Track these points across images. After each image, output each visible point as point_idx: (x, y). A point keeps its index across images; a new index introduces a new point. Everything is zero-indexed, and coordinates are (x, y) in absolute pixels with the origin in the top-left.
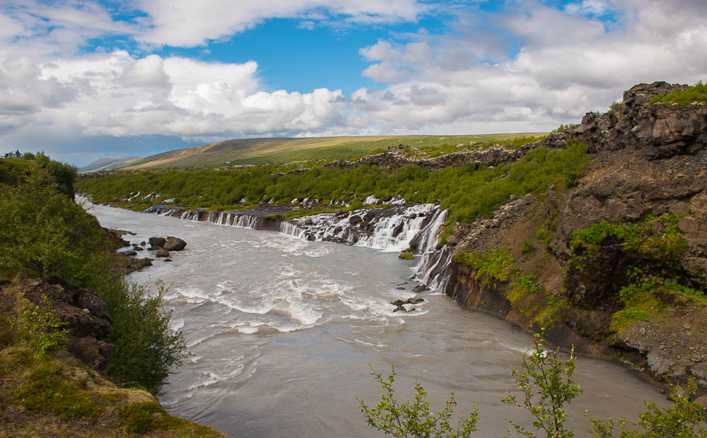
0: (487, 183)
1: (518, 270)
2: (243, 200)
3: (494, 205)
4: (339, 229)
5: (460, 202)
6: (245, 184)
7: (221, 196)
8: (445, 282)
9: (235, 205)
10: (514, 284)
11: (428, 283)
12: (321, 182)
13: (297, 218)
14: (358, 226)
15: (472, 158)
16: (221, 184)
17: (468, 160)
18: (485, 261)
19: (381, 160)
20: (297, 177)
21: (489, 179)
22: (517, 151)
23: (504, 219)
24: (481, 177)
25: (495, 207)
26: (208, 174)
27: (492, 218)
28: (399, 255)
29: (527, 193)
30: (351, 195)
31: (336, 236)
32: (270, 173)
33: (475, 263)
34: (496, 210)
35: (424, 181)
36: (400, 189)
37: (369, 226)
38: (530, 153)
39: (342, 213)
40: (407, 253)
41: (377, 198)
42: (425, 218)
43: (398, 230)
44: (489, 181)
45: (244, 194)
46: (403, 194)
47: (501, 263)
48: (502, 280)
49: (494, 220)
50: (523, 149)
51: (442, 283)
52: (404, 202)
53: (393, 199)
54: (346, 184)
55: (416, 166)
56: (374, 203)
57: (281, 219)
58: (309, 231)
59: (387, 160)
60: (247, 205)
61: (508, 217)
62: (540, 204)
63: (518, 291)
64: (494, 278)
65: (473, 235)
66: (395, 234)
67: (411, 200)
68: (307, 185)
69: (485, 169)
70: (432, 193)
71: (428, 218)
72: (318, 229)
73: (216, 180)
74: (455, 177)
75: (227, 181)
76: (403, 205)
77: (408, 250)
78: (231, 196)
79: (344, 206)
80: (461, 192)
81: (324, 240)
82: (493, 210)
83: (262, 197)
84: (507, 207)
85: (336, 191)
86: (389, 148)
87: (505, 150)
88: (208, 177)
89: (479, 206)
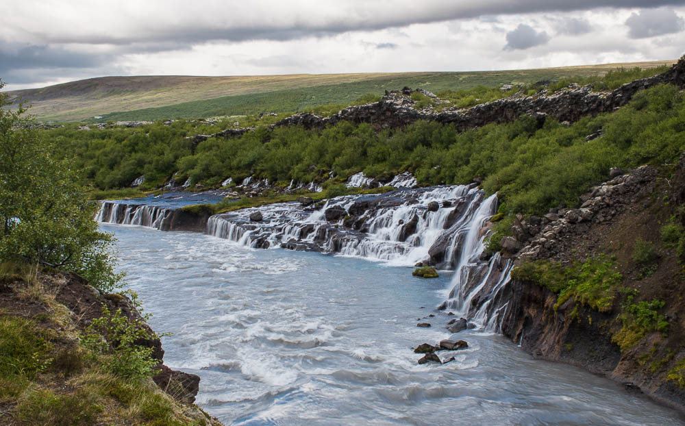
0: (564, 149)
1: (631, 294)
2: (139, 182)
3: (581, 184)
4: (310, 229)
5: (518, 181)
6: (139, 155)
7: (98, 173)
8: (501, 313)
9: (124, 191)
10: (624, 317)
11: (470, 317)
12: (273, 151)
13: (235, 210)
14: (341, 223)
15: (531, 107)
16: (97, 153)
17: (525, 111)
18: (571, 278)
19: (372, 114)
20: (231, 142)
21: (567, 142)
22: (614, 94)
23: (600, 207)
24: (552, 139)
25: (583, 188)
26: (71, 136)
27: (578, 207)
28: (414, 270)
29: (639, 164)
30: (324, 172)
31: (303, 240)
32: (184, 135)
33: (553, 282)
34: (585, 192)
35: (447, 148)
36: (407, 163)
37: (359, 224)
38: (639, 98)
39: (311, 203)
40: (427, 268)
41: (369, 176)
42: (453, 209)
43: (409, 230)
44: (566, 146)
45: (139, 170)
46: (413, 170)
47: (600, 281)
48: (602, 309)
49: (584, 210)
50: (624, 89)
51: (495, 316)
52: (415, 184)
53: (396, 178)
54: (315, 155)
55: (434, 123)
56: (365, 186)
57: (208, 212)
58: (257, 232)
59: (384, 114)
60: (145, 190)
61: (608, 205)
62: (664, 182)
63: (632, 329)
64: (587, 306)
65: (547, 235)
66: (403, 237)
67: (427, 179)
68: (248, 155)
69: (556, 126)
70: (464, 167)
71: (460, 210)
72: (272, 229)
73: (87, 145)
74: (504, 140)
75: (108, 149)
76: (415, 187)
77: (428, 263)
78: (117, 174)
79: (313, 190)
80: (517, 164)
81: (283, 246)
82: (579, 194)
83: (172, 175)
84: (604, 188)
85: (299, 165)
86: (387, 93)
87: (591, 93)
88: (73, 142)
89: (554, 188)
